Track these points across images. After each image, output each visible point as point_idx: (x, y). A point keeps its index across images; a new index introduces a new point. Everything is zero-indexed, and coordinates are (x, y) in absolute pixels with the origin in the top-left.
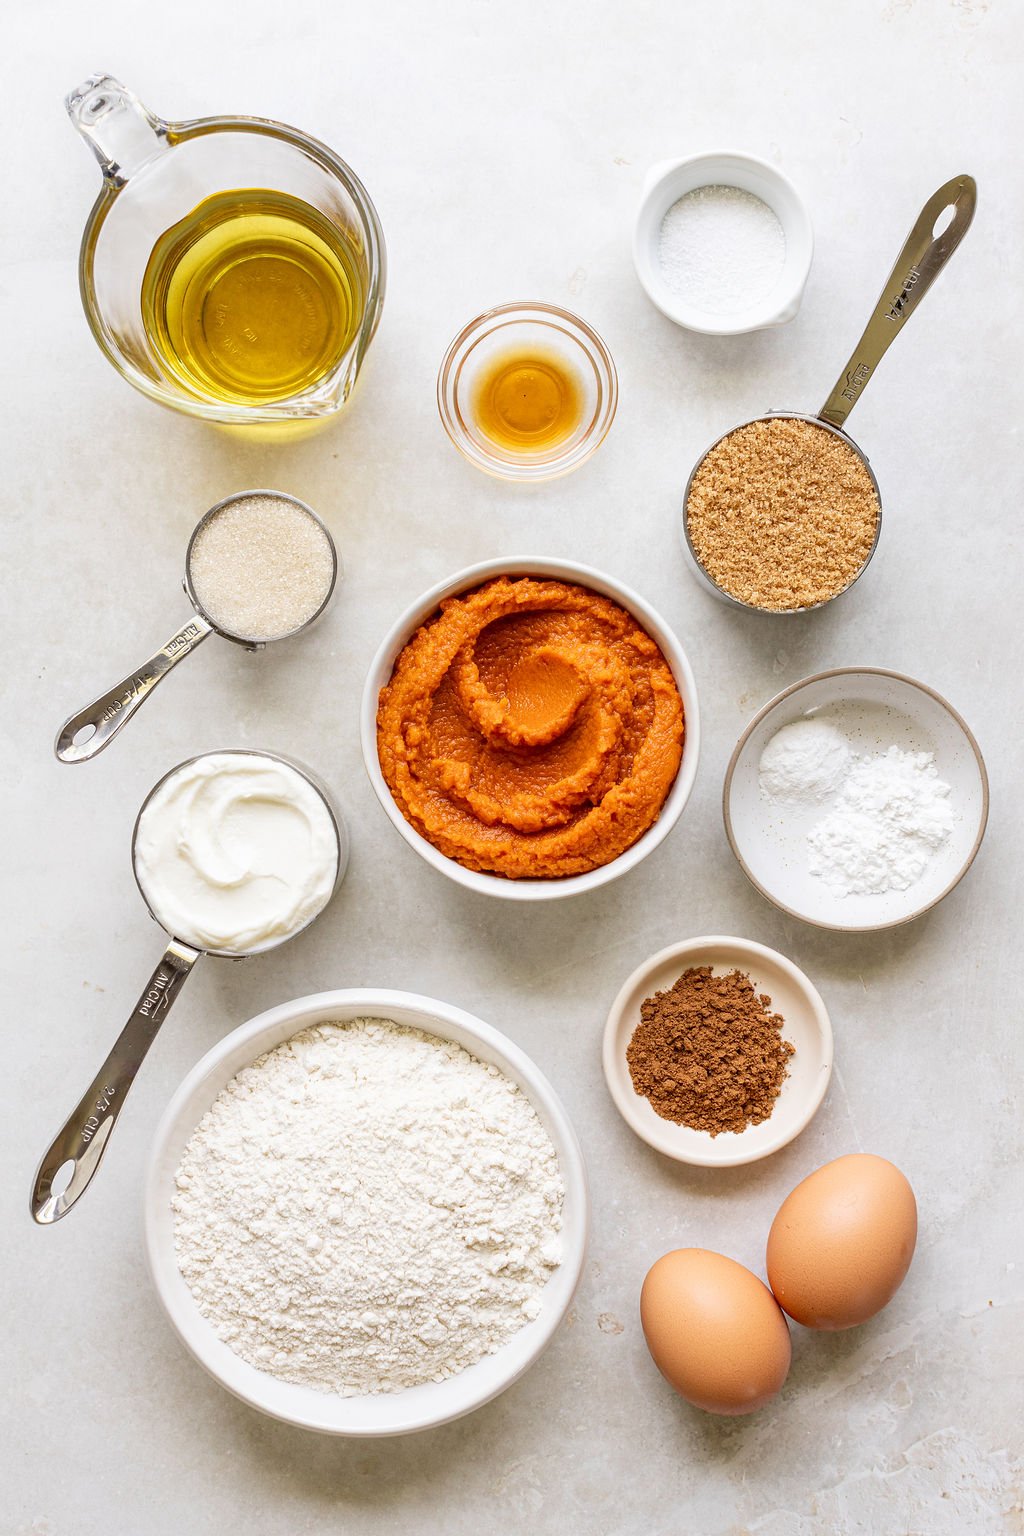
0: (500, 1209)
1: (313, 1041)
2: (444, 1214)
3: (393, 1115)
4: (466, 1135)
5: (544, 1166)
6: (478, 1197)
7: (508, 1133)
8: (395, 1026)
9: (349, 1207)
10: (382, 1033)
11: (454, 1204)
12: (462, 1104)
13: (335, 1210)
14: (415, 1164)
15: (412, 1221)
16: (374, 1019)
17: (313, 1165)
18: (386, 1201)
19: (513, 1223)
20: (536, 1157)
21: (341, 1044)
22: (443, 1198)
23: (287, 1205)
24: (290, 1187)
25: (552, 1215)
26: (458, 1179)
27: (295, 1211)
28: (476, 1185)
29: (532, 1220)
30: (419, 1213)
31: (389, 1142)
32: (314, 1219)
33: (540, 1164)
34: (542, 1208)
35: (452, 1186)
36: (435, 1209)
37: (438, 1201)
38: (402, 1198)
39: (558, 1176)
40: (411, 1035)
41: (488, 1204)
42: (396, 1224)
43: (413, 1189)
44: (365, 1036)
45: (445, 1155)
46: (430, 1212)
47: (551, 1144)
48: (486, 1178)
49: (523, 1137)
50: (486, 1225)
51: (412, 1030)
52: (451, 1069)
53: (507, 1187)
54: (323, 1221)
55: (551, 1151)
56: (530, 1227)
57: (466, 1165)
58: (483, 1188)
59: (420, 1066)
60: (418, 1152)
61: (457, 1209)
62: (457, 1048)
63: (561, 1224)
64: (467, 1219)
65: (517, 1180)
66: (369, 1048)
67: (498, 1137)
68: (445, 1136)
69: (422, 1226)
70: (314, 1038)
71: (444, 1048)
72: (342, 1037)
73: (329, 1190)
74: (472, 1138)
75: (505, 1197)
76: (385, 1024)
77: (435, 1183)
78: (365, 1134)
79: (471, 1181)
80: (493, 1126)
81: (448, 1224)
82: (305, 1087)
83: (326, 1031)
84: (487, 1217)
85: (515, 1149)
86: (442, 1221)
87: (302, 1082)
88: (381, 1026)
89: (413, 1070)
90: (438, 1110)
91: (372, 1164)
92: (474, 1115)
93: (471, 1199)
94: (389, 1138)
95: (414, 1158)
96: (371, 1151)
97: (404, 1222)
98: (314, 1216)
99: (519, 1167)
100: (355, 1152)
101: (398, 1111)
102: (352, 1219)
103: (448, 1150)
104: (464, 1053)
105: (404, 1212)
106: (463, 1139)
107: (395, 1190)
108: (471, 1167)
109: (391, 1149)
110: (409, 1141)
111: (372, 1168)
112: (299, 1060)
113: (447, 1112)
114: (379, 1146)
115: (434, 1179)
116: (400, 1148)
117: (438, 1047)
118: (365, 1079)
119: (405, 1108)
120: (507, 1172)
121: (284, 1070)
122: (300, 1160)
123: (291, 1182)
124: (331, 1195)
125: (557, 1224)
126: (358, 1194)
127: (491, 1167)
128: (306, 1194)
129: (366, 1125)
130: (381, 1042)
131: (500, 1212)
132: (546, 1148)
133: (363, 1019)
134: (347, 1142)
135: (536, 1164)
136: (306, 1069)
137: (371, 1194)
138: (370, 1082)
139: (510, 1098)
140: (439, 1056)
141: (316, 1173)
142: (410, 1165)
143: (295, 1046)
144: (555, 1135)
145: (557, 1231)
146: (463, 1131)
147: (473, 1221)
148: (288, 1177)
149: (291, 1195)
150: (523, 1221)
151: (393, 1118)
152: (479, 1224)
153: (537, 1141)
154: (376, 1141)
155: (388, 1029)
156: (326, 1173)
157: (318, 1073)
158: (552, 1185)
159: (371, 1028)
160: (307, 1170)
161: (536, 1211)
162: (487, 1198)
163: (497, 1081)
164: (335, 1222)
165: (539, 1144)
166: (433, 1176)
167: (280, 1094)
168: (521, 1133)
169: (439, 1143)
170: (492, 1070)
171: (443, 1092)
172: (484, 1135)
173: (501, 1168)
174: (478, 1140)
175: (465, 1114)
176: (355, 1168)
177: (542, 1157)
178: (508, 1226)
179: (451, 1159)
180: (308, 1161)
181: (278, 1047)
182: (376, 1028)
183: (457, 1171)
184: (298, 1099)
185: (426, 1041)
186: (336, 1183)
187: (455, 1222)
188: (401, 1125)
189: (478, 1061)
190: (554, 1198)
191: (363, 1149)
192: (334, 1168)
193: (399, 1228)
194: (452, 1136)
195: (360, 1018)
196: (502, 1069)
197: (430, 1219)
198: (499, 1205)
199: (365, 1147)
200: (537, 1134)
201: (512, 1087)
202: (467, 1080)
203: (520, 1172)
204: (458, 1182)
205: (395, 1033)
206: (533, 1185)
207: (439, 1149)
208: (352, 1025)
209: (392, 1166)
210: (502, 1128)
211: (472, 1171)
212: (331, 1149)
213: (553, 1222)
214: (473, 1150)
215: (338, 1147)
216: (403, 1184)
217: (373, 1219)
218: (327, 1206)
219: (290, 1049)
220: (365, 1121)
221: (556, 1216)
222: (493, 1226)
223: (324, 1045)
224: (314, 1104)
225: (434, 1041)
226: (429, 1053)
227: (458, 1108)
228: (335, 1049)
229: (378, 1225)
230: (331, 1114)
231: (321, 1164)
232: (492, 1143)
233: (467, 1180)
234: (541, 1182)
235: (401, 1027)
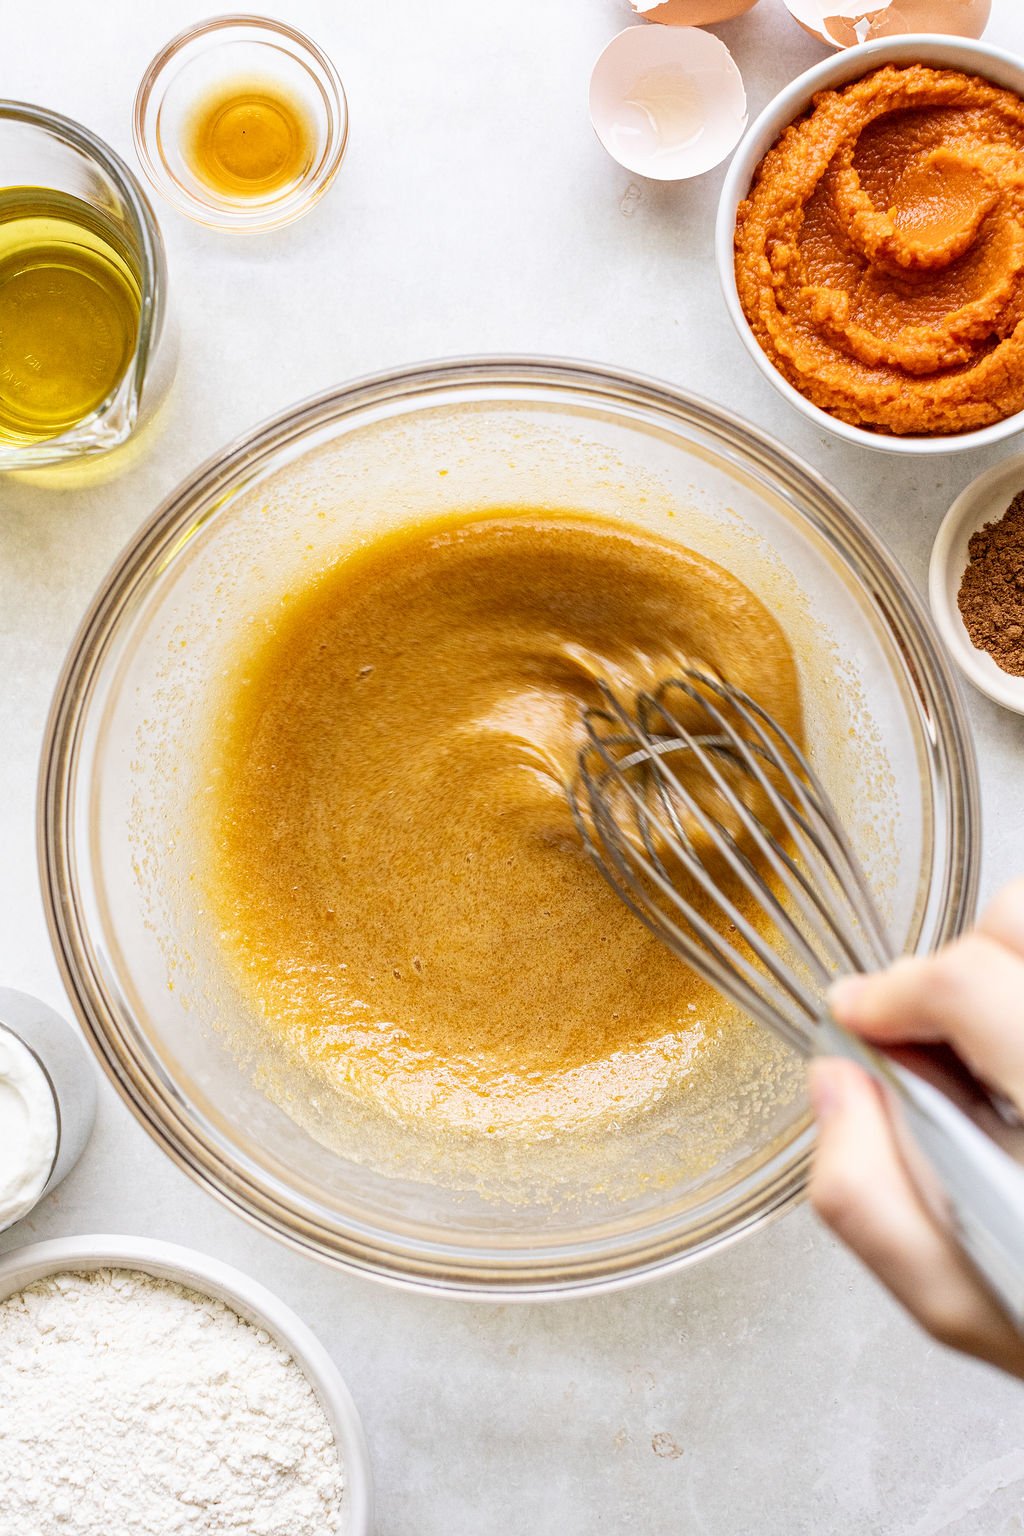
0: (263, 1506)
1: (50, 1295)
2: (194, 1512)
3: (136, 1391)
4: (224, 1418)
5: (320, 1454)
6: (237, 1493)
7: (276, 1415)
8: (148, 1279)
9: (80, 1501)
10: (131, 1287)
11: (206, 1500)
12: (222, 1378)
13: (62, 1505)
14: (160, 1451)
15: (155, 1521)
16: (122, 1270)
17: (39, 1448)
18: (124, 1495)
19: (279, 1524)
20: (310, 1444)
21: (82, 1300)
22: (194, 1494)
23: (6, 1496)
24: (10, 1475)
25: (329, 1513)
26: (212, 1470)
27: (16, 1504)
28: (235, 1478)
29: (302, 1519)
30: (164, 1510)
31: (130, 1424)
32: (37, 1514)
33: (315, 1452)
34: (316, 1504)
35: (205, 1478)
36: (183, 1506)
37: (187, 1497)
38: (144, 1492)
39: (336, 1467)
40: (168, 1290)
41: (249, 1501)
42: (135, 1523)
43: (157, 1481)
44: (111, 1291)
45: (198, 1440)
46: (177, 1509)
47: (328, 1428)
48: (247, 1470)
49: (295, 1419)
50: (245, 1527)
51: (169, 1284)
52: (213, 1332)
53: (272, 1481)
54: (48, 1516)
55: (329, 1437)
56: (300, 1528)
57: (223, 1454)
58: (242, 1481)
59: (174, 1330)
60: (165, 1436)
61: (210, 1507)
62: (223, 1308)
63: (339, 1523)
64: (222, 1518)
65: (284, 1472)
66: (116, 1305)
67: (264, 1420)
68: (199, 1418)
69: (166, 1527)
70: (51, 1291)
71: (206, 1307)
72: (84, 1291)
73: (56, 1480)
74: (232, 1420)
75: (270, 1492)
76: (135, 1277)
77: (184, 1475)
78: (102, 1414)
79: (228, 1473)
80: (258, 1407)
81: (199, 1525)
82: (37, 1351)
83: (65, 1283)
84: (246, 1516)
85: (283, 1435)
86: (191, 1520)
87: (32, 1346)
88: (131, 1278)
89: (166, 1335)
90: (192, 1385)
91: (110, 1450)
92: (235, 1393)
93: (228, 1494)
94: (130, 1419)
95: (160, 1444)
96: (108, 1435)
97: (144, 1522)
98: (38, 1510)
99: (287, 1458)
100: (89, 1435)
101: (143, 1386)
102: (82, 1516)
103: (202, 1434)
104: (230, 1314)
105: (145, 1509)
106: (221, 1421)
107: (135, 1482)
108: (228, 1456)
109: (132, 1432)
110: (155, 1422)
111: (109, 1455)
112: (33, 1316)
113: (203, 1388)
114: (119, 1429)
115: (183, 1470)
116: (143, 1432)
117: (199, 1306)
118: (106, 1344)
119: (151, 1382)
120: (272, 1464)
121: (13, 1327)
122: (23, 1441)
123: (12, 1469)
124: (58, 1486)
125: (334, 1523)
126: (90, 1486)
127: (253, 1457)
128: (29, 1484)
129: (101, 1404)
130: (130, 1298)
131: (262, 1510)
132: (323, 1433)
133: (109, 1270)
134: (79, 1422)
135: (309, 1452)
136: (39, 1330)
137: (106, 1486)
138: (113, 1350)
139: (281, 1372)
140: (199, 1318)
141: (43, 1458)
142: (155, 1453)
143: (28, 1298)
144: (332, 1419)
145: (335, 1531)
146: (221, 1412)
147: (229, 1521)
148: (9, 1461)
149: (12, 1483)
150: (291, 1521)
151: (136, 1395)
152: (236, 1525)
153: (312, 1424)
154: (114, 1422)
155: (139, 1283)
156: (53, 1460)
157: (51, 1335)
158: (328, 1477)
159: (119, 1282)
160: (31, 1454)
161: (307, 1509)
162: (249, 1494)
163: (267, 1350)
164: (62, 1519)
165: (314, 1428)
166: (183, 1467)
167: (6, 1358)
168: (293, 1415)
169: (191, 1426)
170: (261, 1336)
171: (200, 1363)
172: (247, 1417)
173: (265, 1458)
174: (239, 1423)
175: (224, 1391)
176: (89, 1454)
177: (318, 1444)
178: (273, 1527)
179: (204, 1446)
180: (32, 1444)
181: (9, 1299)
182: (125, 1281)
183: (211, 1460)
184: (25, 1366)
185: (186, 1298)
186: (64, 1472)
187: (207, 1521)
188: (146, 1404)
189: (247, 1324)
190: (330, 1493)
191: (98, 1431)
192: (63, 1454)
193: (139, 1528)
194: (206, 1418)
195: (106, 1269)
196: (273, 1337)
197: (177, 1519)
198: (262, 1501)
199: (101, 1429)
200: (313, 1415)
201: (284, 1358)
202: (230, 1347)
203: (288, 1463)
204: (213, 1475)
205: (148, 1287)
206: (305, 1477)
207: (191, 1433)
208: (97, 1276)
209: (132, 1453)
210: (269, 1408)
211: (229, 1460)
212: (60, 1430)
213: (329, 1521)
214: (232, 1435)
215: (68, 1428)
216: (146, 1476)
217: (108, 1516)
218: (54, 1499)
219: (23, 1302)
220: (102, 1398)
221: (334, 1514)
222: (253, 1527)
223: (62, 1300)
224: (44, 1374)
225: (195, 1298)
226: (187, 1314)
227: (216, 1384)
228: (74, 1306)
229: (113, 1525)
230: (62, 1387)
231: (48, 1449)
232: (256, 1427)
233: (224, 1472)
234: (315, 1473)
235: (156, 1279)
